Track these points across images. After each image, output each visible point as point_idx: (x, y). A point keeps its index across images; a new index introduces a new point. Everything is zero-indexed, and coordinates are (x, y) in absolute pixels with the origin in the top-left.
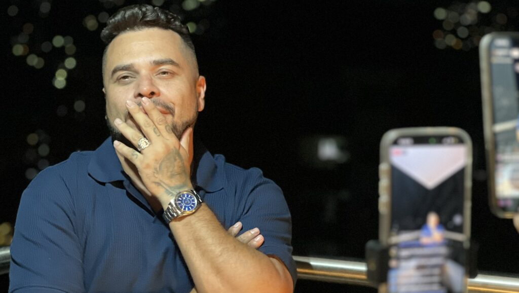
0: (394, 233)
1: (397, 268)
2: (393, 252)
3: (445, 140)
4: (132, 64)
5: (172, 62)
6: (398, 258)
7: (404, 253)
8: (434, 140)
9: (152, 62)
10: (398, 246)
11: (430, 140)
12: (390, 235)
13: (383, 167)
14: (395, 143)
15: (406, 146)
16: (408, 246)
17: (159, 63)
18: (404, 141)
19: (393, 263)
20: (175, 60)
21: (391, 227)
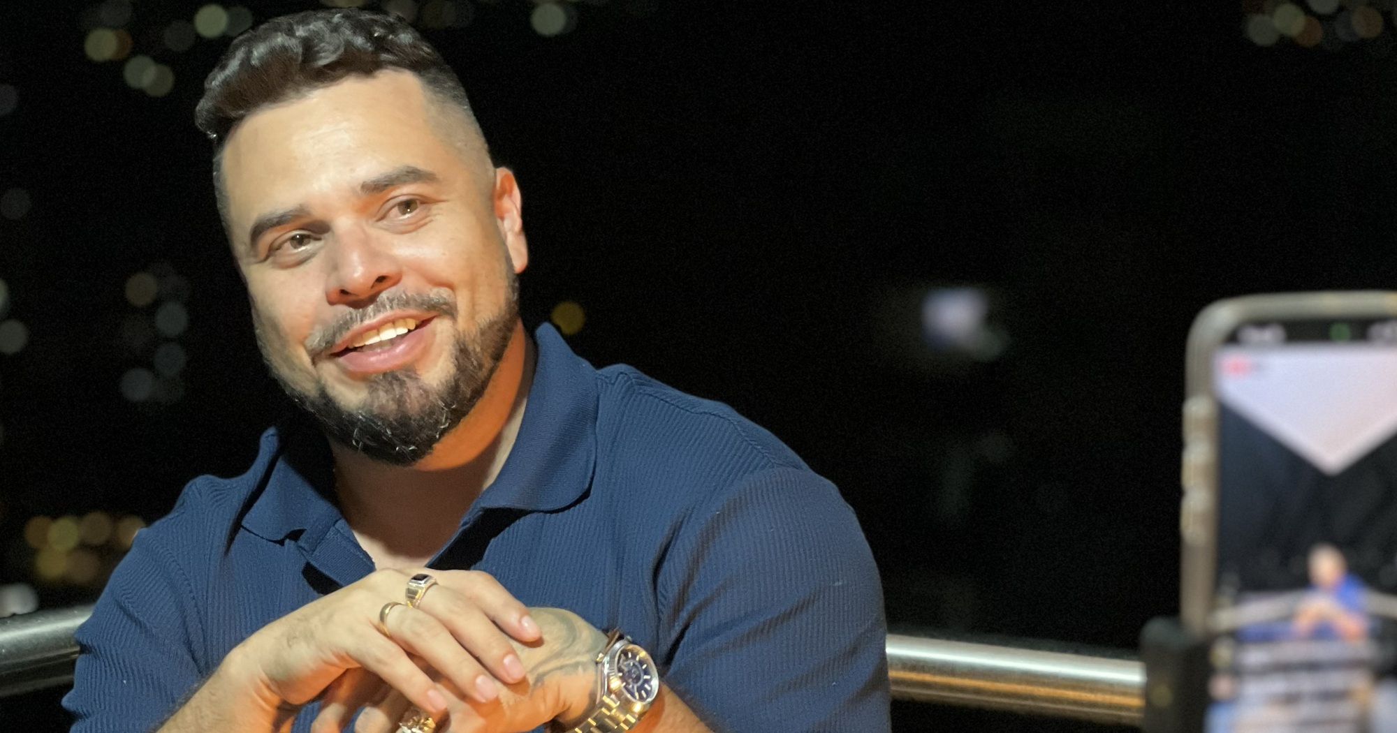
0: (1224, 600)
1: (1233, 701)
2: (1223, 653)
3: (1375, 330)
4: (301, 205)
5: (414, 175)
6: (1237, 672)
7: (1255, 656)
8: (1345, 330)
9: (359, 188)
10: (1238, 637)
11: (1335, 330)
12: (1213, 605)
13: (1197, 410)
14: (1233, 338)
15: (1263, 346)
16: (1265, 636)
17: (377, 188)
18: (1254, 335)
19: (1221, 686)
20: (421, 165)
21: (1217, 583)
